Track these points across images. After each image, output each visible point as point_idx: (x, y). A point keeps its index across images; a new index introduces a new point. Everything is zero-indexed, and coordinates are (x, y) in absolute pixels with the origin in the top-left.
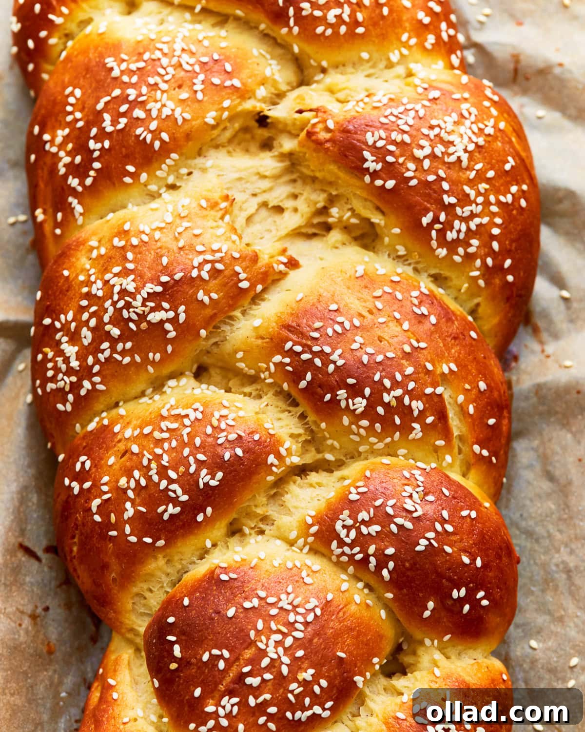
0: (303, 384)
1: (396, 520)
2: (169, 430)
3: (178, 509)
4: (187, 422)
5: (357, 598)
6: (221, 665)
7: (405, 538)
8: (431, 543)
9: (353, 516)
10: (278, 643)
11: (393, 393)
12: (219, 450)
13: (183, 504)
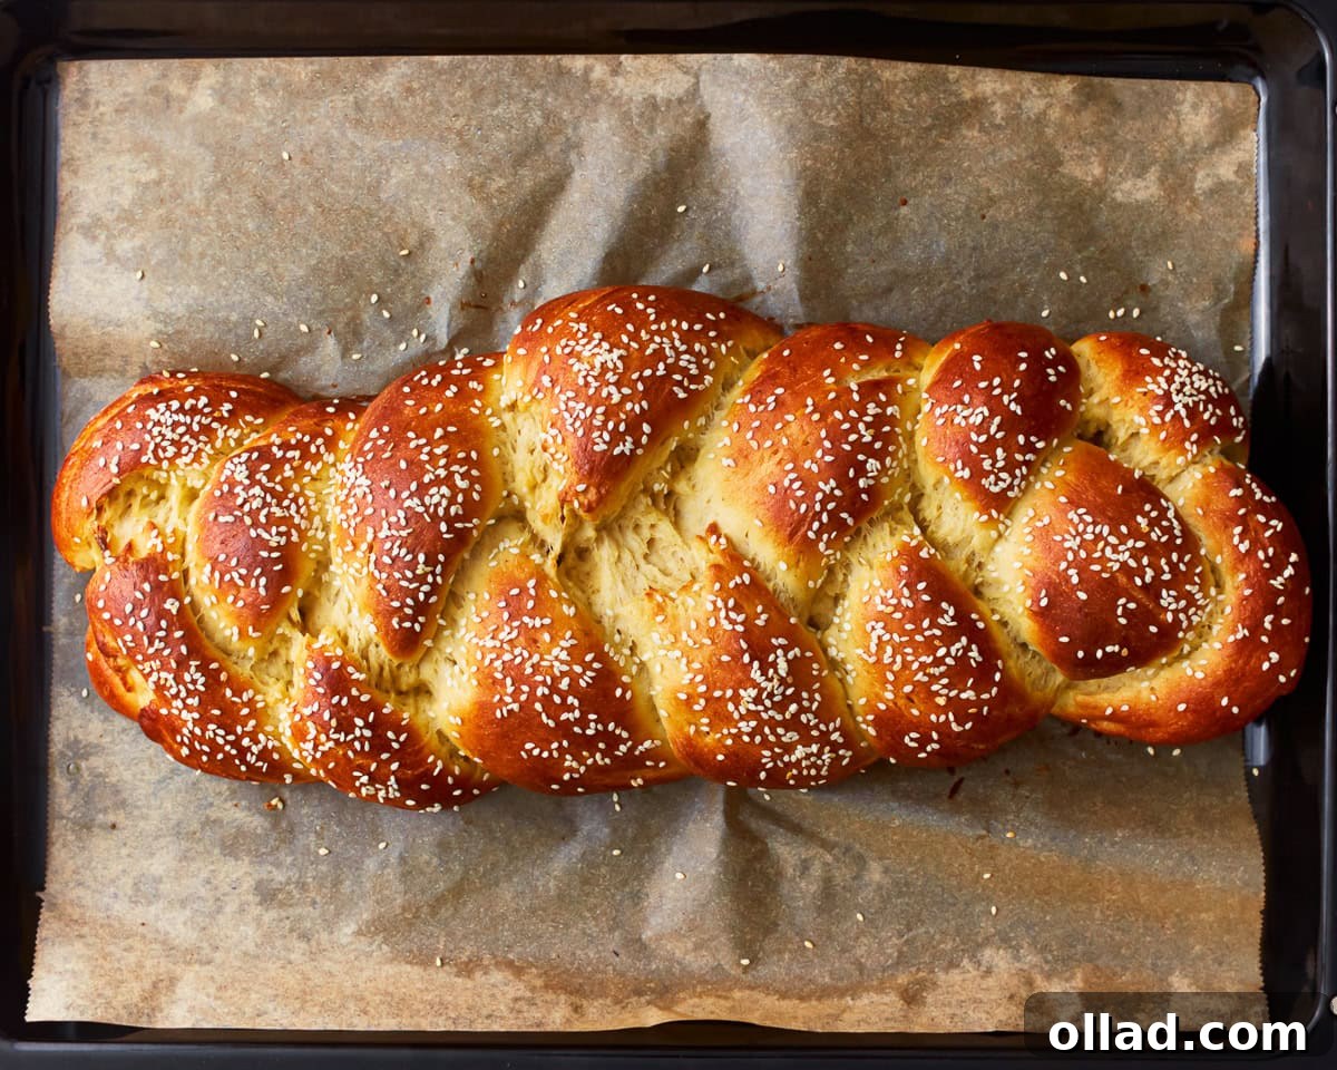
0: (850, 521)
1: (992, 432)
2: (894, 656)
3: (974, 647)
4: (886, 637)
5: (1060, 473)
6: (1132, 606)
7: (1010, 424)
8: (1014, 400)
9: (987, 474)
10: (1115, 551)
11: (863, 432)
12: (919, 606)
13: (970, 642)
